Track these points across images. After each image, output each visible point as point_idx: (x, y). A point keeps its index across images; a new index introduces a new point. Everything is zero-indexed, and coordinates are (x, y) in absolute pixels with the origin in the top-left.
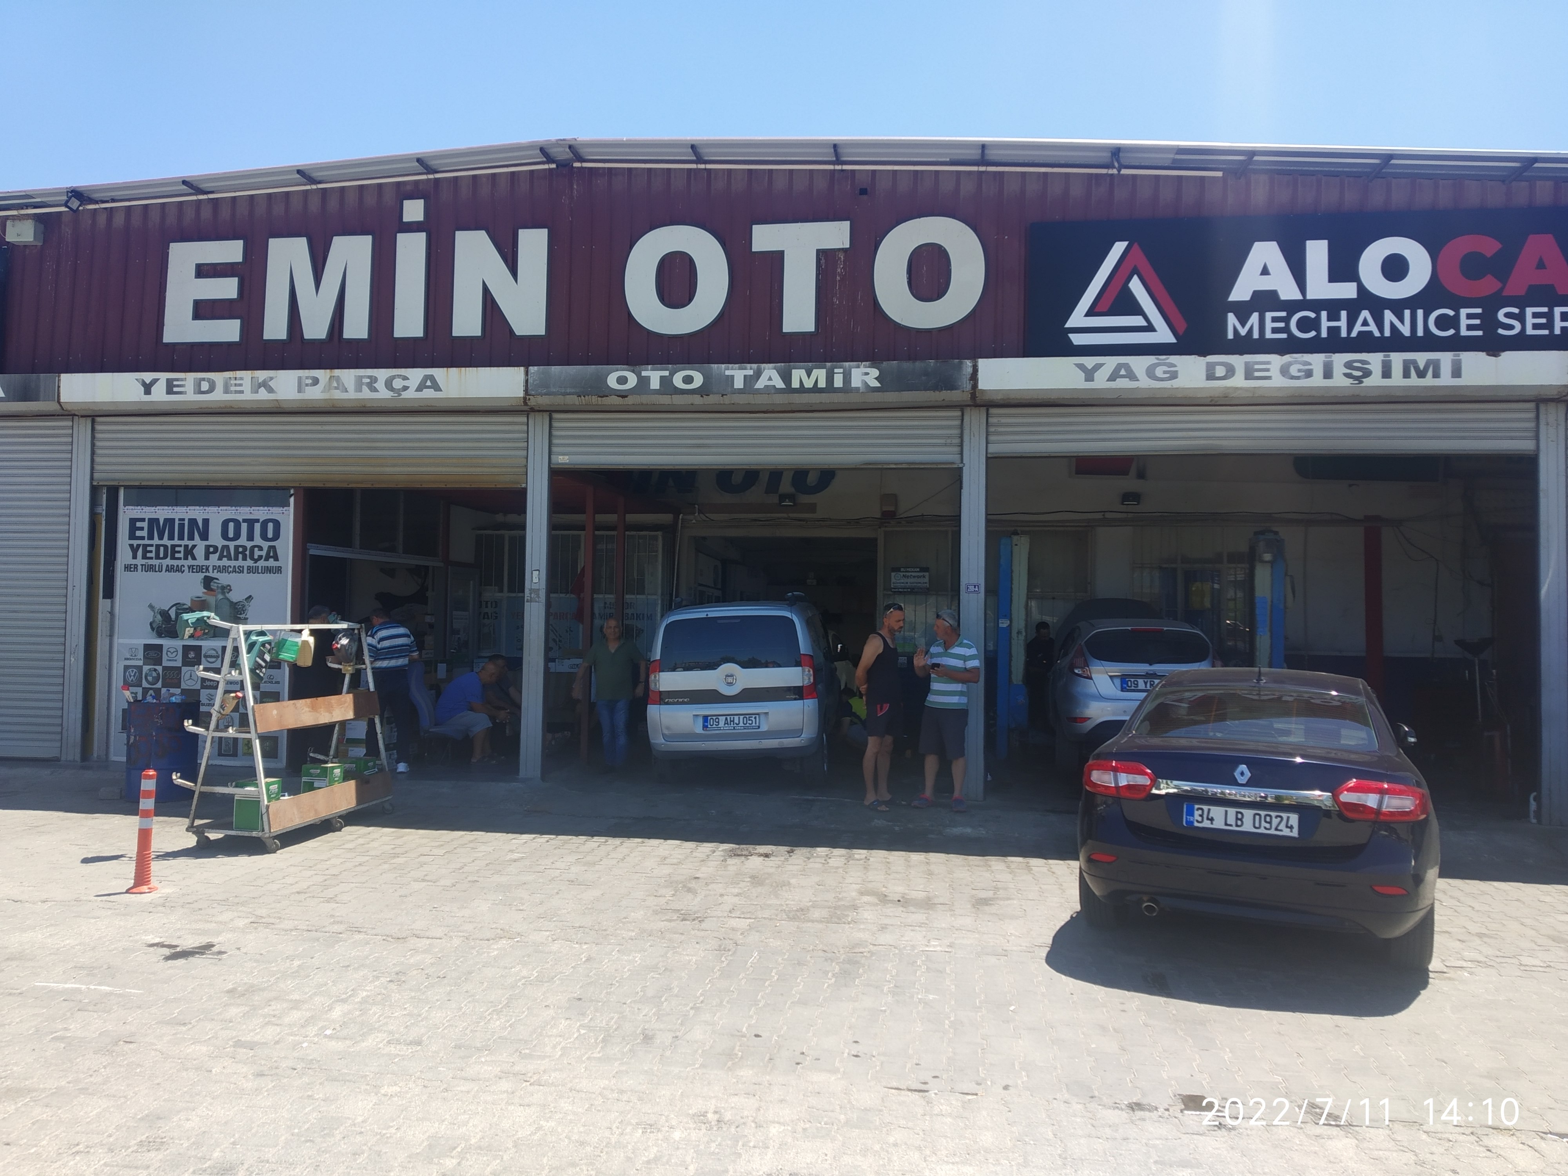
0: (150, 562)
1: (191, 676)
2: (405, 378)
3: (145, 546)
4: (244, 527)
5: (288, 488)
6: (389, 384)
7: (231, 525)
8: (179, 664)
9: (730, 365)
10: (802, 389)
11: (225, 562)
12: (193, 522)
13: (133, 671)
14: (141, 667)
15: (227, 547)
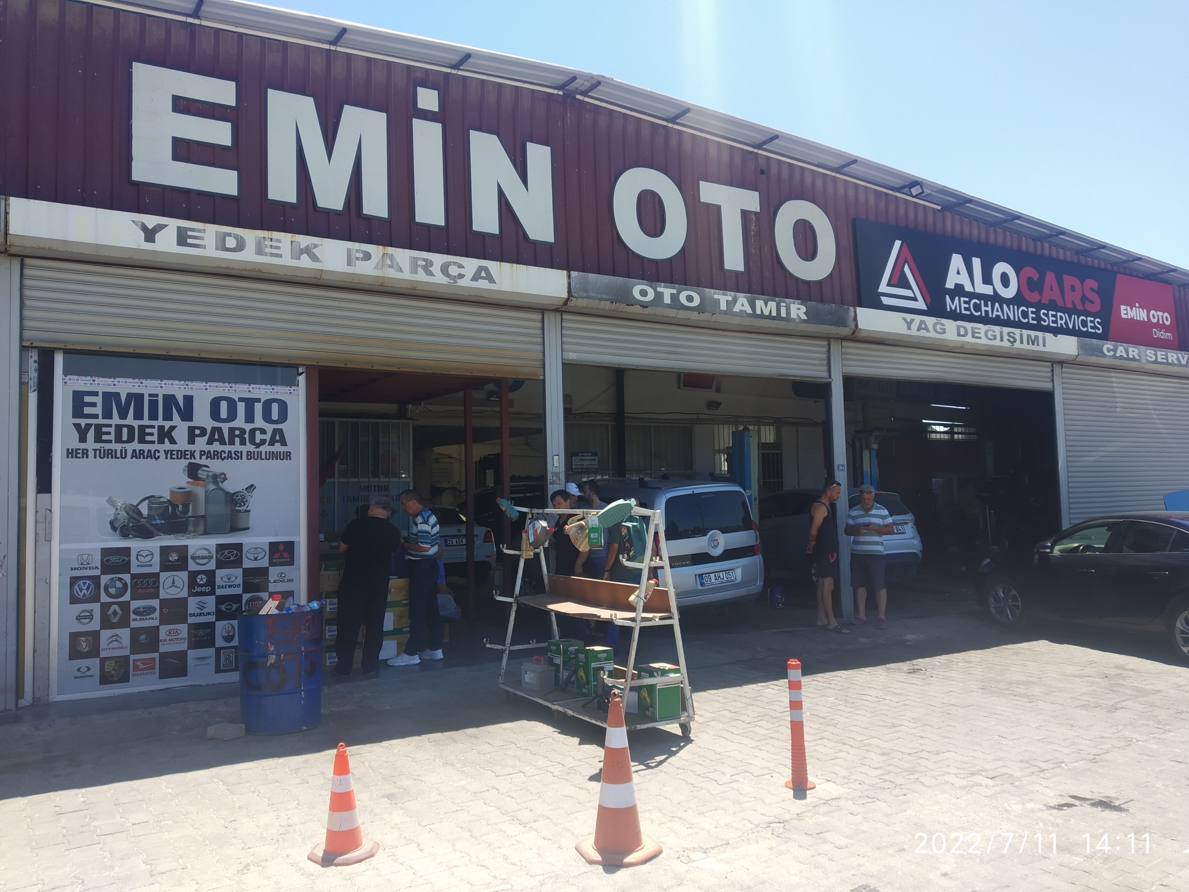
0: (107, 446)
1: (174, 583)
2: (461, 266)
3: (98, 427)
4: (241, 407)
5: (296, 366)
6: (444, 269)
7: (224, 405)
8: (156, 569)
9: (717, 291)
10: (762, 316)
11: (216, 446)
12: (170, 400)
13: (84, 584)
14: (98, 578)
15: (219, 429)
